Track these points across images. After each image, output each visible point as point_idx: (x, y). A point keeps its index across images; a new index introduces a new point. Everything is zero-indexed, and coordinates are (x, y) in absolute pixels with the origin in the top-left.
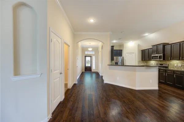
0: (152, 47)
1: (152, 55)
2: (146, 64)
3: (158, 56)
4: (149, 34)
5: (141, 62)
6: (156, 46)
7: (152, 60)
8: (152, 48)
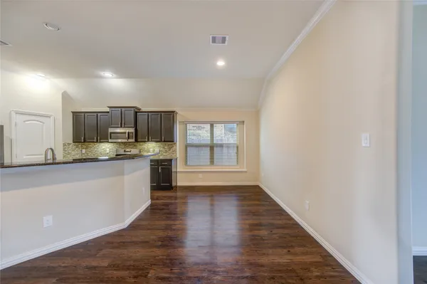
0: (108, 110)
1: (111, 130)
2: (84, 151)
3: (125, 133)
4: (115, 76)
5: (72, 146)
6: (120, 109)
7: (110, 141)
8: (108, 112)
